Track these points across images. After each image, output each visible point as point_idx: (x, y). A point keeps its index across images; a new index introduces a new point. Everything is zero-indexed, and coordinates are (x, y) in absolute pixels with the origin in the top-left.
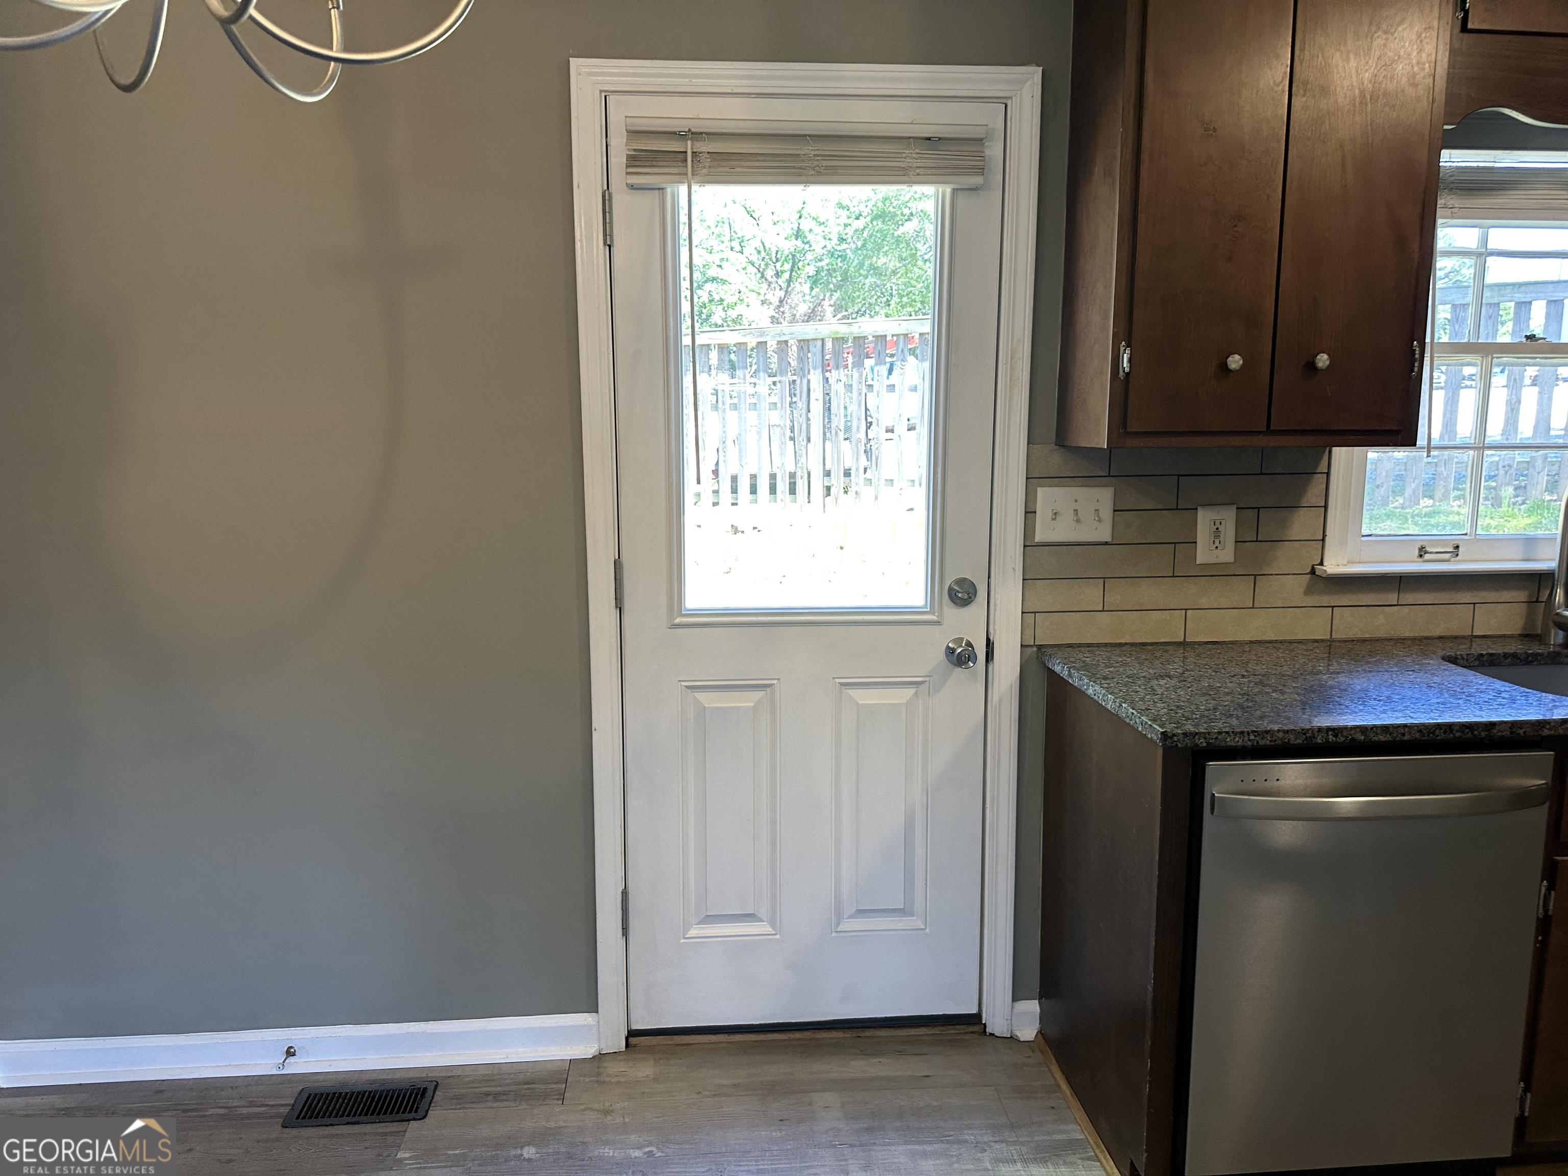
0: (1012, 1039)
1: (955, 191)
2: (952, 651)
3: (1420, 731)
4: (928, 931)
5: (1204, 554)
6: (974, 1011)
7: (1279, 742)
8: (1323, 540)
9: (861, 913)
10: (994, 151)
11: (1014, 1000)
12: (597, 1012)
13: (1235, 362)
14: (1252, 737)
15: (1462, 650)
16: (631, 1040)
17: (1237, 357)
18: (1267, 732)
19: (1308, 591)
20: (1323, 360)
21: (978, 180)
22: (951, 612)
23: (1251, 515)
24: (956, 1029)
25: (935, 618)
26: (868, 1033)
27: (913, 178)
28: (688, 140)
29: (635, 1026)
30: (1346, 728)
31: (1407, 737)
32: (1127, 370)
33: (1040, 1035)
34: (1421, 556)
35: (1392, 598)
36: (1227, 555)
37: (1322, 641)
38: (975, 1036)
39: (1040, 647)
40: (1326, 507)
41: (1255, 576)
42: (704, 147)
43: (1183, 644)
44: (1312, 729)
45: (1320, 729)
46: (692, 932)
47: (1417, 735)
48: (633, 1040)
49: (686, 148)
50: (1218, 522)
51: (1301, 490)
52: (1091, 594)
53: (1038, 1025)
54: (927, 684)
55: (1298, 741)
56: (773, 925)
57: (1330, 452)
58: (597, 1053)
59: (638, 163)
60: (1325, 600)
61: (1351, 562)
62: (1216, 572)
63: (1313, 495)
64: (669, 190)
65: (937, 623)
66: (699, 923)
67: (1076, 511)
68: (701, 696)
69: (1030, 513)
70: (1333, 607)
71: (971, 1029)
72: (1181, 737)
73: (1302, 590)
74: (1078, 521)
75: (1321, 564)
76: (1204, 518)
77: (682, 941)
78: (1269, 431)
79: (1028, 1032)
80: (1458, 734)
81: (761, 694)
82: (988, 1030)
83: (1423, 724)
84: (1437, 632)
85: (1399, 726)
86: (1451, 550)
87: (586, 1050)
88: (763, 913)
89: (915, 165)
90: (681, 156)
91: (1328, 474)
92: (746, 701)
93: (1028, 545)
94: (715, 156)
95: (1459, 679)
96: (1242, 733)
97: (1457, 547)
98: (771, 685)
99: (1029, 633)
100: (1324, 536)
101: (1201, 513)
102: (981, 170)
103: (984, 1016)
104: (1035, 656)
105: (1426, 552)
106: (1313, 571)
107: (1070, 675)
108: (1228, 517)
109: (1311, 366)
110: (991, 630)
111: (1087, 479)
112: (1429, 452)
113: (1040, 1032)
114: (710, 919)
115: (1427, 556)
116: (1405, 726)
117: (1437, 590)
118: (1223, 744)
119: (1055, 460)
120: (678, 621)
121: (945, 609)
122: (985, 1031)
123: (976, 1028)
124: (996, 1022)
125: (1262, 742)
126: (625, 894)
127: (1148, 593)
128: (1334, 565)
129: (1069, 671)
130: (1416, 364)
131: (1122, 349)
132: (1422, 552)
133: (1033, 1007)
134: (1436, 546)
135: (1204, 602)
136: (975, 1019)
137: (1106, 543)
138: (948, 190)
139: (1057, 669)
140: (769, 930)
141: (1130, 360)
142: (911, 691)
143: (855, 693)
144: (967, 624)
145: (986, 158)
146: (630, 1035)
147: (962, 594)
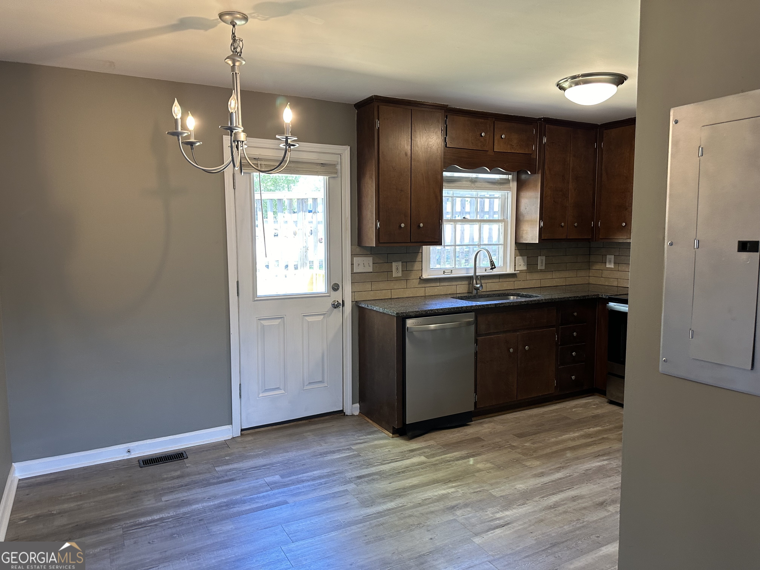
0: (353, 415)
1: (329, 177)
2: (334, 304)
3: (448, 309)
4: (328, 387)
5: (395, 275)
6: (342, 409)
7: (420, 314)
8: (422, 270)
9: (310, 383)
10: (339, 167)
11: (352, 404)
12: (232, 424)
13: (403, 225)
14: (415, 313)
15: (455, 296)
16: (242, 432)
17: (403, 224)
18: (418, 311)
19: (419, 283)
20: (421, 225)
21: (336, 175)
22: (333, 293)
23: (405, 264)
24: (337, 415)
25: (329, 295)
26: (313, 420)
27: (319, 174)
28: (258, 161)
29: (243, 428)
30: (434, 309)
31: (446, 311)
32: (379, 227)
33: (360, 413)
34: (444, 273)
35: (438, 284)
36: (400, 275)
37: (423, 296)
38: (342, 416)
39: (356, 302)
40: (422, 261)
41: (407, 280)
42: (263, 163)
43: (391, 299)
44: (427, 310)
45: (428, 310)
46: (261, 395)
47: (448, 310)
48: (243, 432)
49: (258, 163)
50: (397, 266)
51: (416, 257)
52: (368, 286)
53: (359, 411)
54: (327, 314)
55: (424, 313)
56: (285, 391)
57: (422, 247)
58: (232, 437)
59: (244, 166)
60: (423, 285)
61: (428, 276)
62: (397, 279)
63: (419, 259)
64: (252, 174)
65: (329, 296)
66: (262, 392)
67: (364, 263)
68: (262, 322)
69: (352, 264)
70: (425, 287)
71: (341, 414)
72: (400, 314)
73: (418, 283)
74: (364, 266)
75: (422, 276)
76: (394, 264)
77: (258, 398)
78: (411, 242)
79: (357, 413)
80: (456, 310)
81: (280, 320)
82: (346, 414)
83: (449, 308)
84: (449, 293)
85: (444, 308)
86: (450, 271)
87: (228, 436)
88: (281, 388)
89: (320, 171)
90: (257, 165)
91: (422, 253)
92: (276, 322)
93: (353, 273)
94: (266, 166)
95: (455, 301)
96: (413, 312)
97: (452, 271)
98: (283, 317)
99: (353, 298)
100: (422, 269)
101: (393, 263)
102: (336, 173)
103: (344, 410)
104: (355, 304)
105: (445, 272)
106: (420, 278)
107: (368, 306)
108: (400, 264)
109: (419, 226)
110: (343, 297)
111: (366, 255)
112: (444, 247)
113: (360, 412)
114: (266, 391)
115: (445, 273)
116: (445, 308)
117: (448, 282)
118: (409, 315)
119: (358, 250)
120: (256, 299)
121: (331, 292)
122: (345, 415)
123: (343, 414)
124: (348, 412)
125: (417, 314)
126: (240, 385)
127: (382, 285)
128: (425, 276)
129: (368, 305)
130: (441, 226)
131: (377, 222)
132: (444, 272)
133: (358, 405)
134: (447, 271)
135: (395, 287)
136: (342, 411)
137: (371, 272)
138: (327, 177)
139: (363, 306)
140: (283, 392)
141: (379, 225)
142: (322, 317)
143: (307, 318)
144: (337, 296)
145: (337, 170)
146: (242, 430)
147: (335, 288)
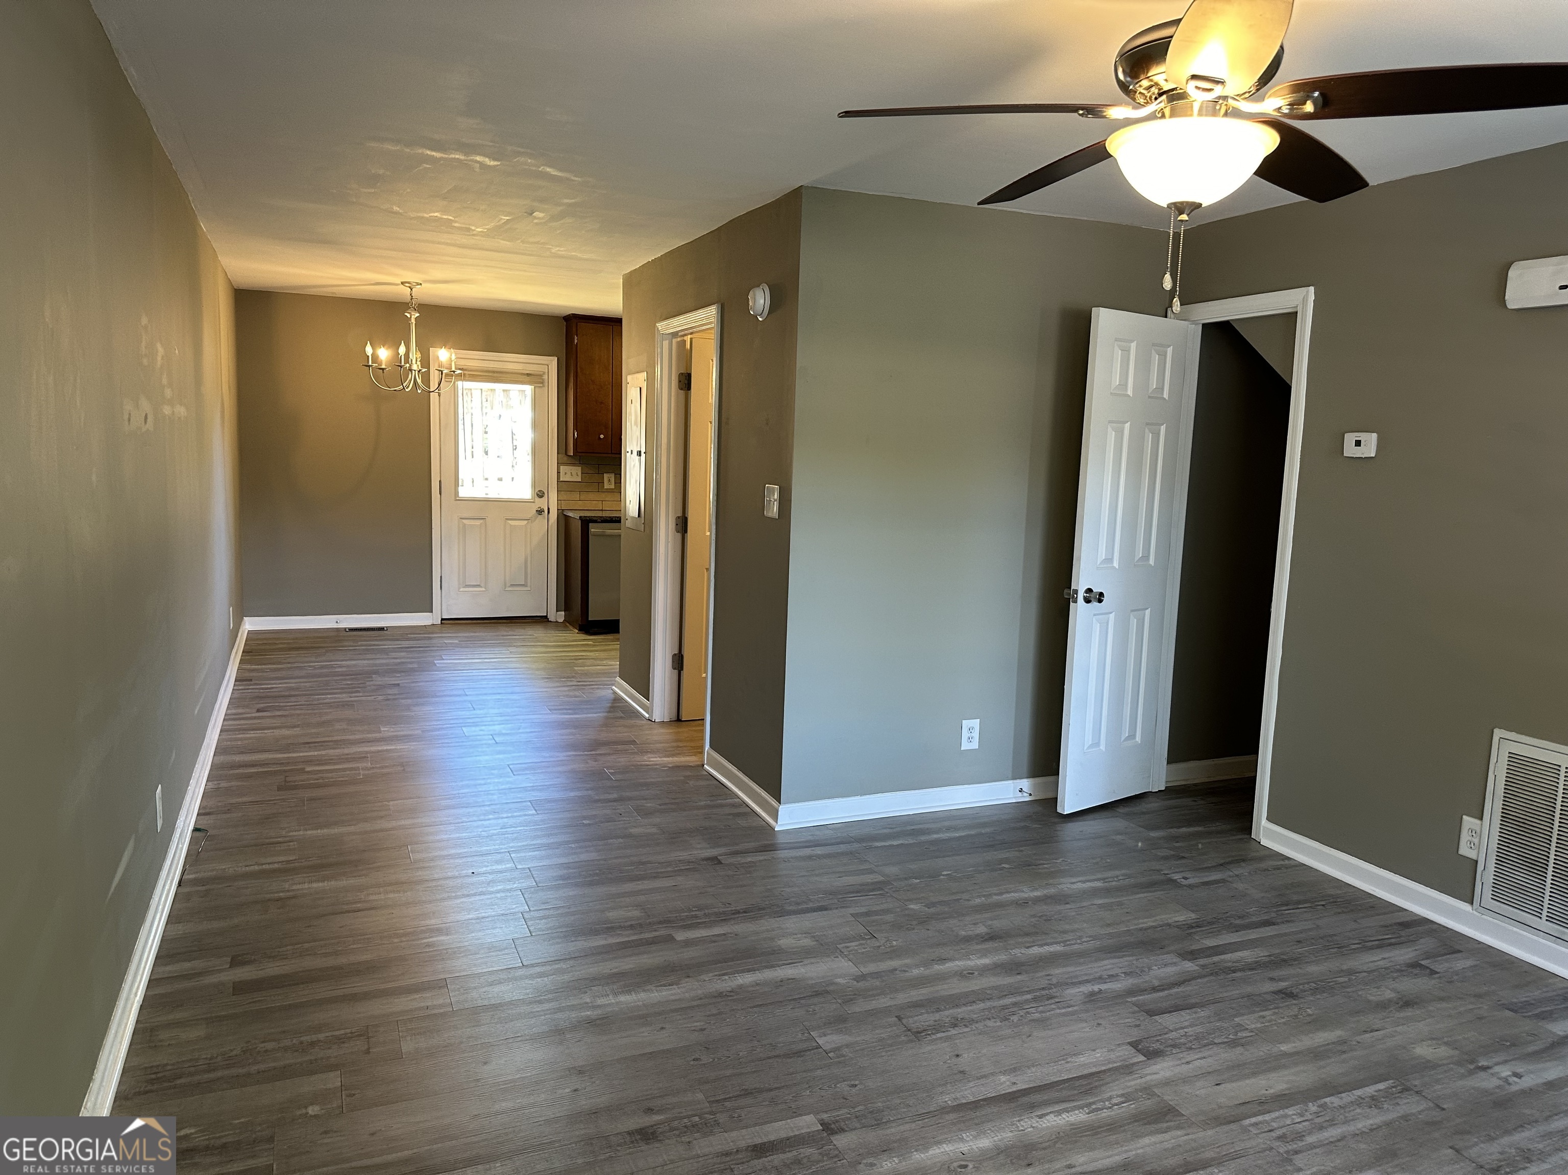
0: (556, 622)
1: (536, 388)
2: (538, 511)
4: (532, 591)
5: (606, 486)
6: (545, 614)
9: (512, 585)
10: (546, 377)
11: (557, 611)
12: (432, 612)
13: (602, 436)
21: (541, 385)
22: (537, 499)
23: (617, 476)
24: (540, 620)
25: (532, 500)
28: (462, 371)
29: (443, 617)
32: (577, 436)
33: (564, 620)
36: (613, 487)
39: (562, 510)
42: (467, 372)
43: (602, 510)
46: (461, 590)
48: (443, 622)
50: (606, 478)
52: (576, 496)
53: (563, 618)
54: (531, 519)
58: (432, 624)
62: (610, 491)
64: (456, 383)
65: (534, 502)
66: (464, 588)
67: (572, 473)
68: (464, 521)
69: (558, 473)
71: (544, 619)
74: (572, 475)
76: (603, 477)
77: (459, 592)
78: (612, 453)
79: (561, 620)
81: (482, 521)
82: (549, 619)
87: (429, 623)
88: (482, 585)
90: (461, 375)
92: (478, 522)
93: (559, 481)
94: (470, 375)
98: (485, 518)
99: (559, 505)
101: (605, 475)
102: (542, 383)
103: (548, 616)
104: (561, 512)
108: (612, 476)
110: (549, 505)
111: (573, 464)
114: (467, 586)
118: (593, 519)
119: (564, 458)
120: (458, 499)
121: (535, 498)
123: (546, 620)
124: (552, 618)
126: (441, 577)
127: (591, 496)
131: (576, 432)
133: (562, 612)
135: (607, 499)
136: (546, 617)
137: (580, 482)
138: (533, 387)
139: (566, 513)
140: (484, 590)
141: (578, 434)
142: (526, 522)
143: (510, 522)
144: (542, 503)
145: (543, 380)
146: (442, 619)
147: (540, 495)
